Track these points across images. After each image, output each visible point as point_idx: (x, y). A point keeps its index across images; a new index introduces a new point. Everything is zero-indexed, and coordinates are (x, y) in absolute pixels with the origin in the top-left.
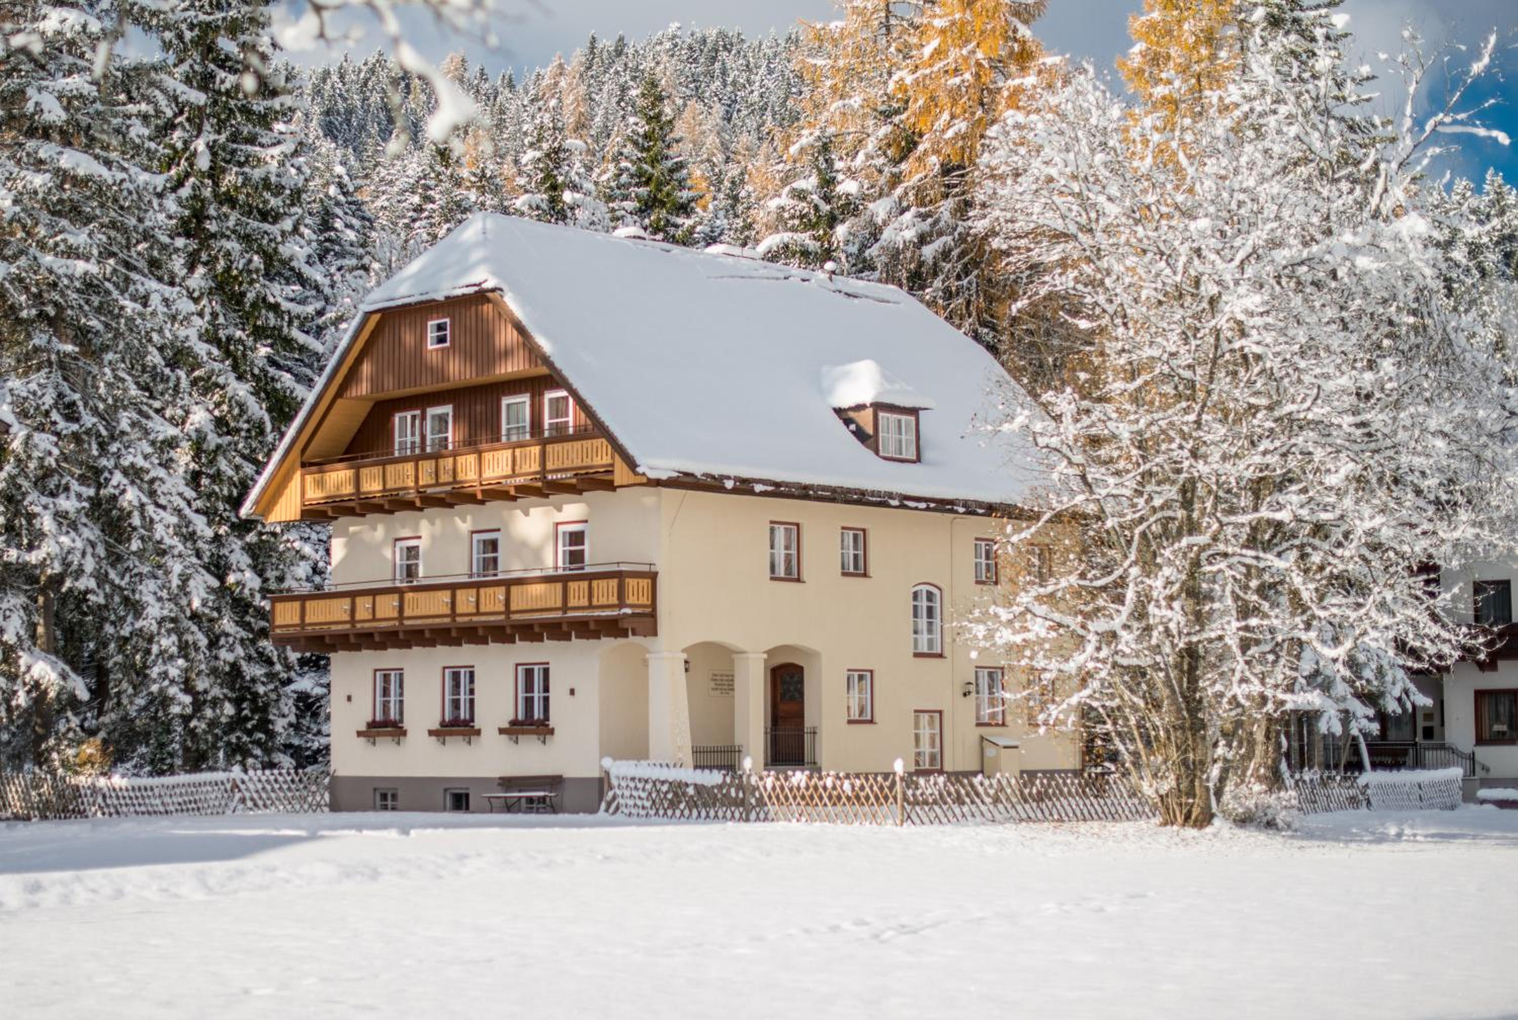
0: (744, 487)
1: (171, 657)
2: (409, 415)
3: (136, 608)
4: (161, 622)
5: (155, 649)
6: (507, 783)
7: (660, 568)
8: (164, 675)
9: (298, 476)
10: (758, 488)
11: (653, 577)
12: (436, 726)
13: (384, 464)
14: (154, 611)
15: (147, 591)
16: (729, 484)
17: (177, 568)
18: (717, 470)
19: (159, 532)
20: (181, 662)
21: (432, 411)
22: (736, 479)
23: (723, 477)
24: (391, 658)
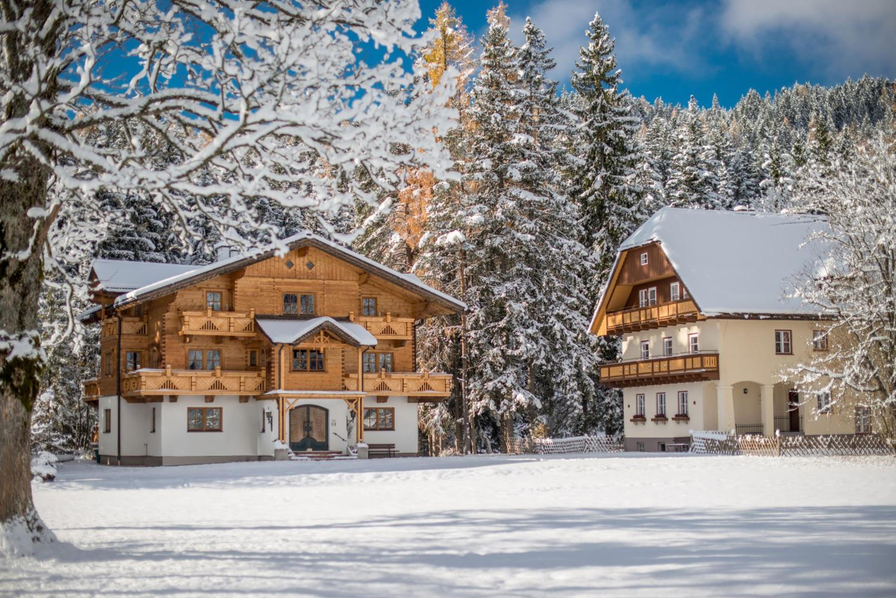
0: (755, 317)
1: (575, 391)
2: (644, 291)
3: (561, 370)
4: (570, 376)
5: (568, 387)
6: (677, 440)
7: (720, 352)
8: (572, 398)
9: (605, 317)
10: (761, 317)
11: (717, 356)
12: (654, 417)
13: (630, 312)
14: (568, 372)
15: (566, 364)
16: (746, 316)
17: (575, 355)
18: (740, 311)
19: (569, 340)
20: (579, 392)
21: (650, 289)
22: (750, 314)
23: (743, 314)
24: (641, 390)
